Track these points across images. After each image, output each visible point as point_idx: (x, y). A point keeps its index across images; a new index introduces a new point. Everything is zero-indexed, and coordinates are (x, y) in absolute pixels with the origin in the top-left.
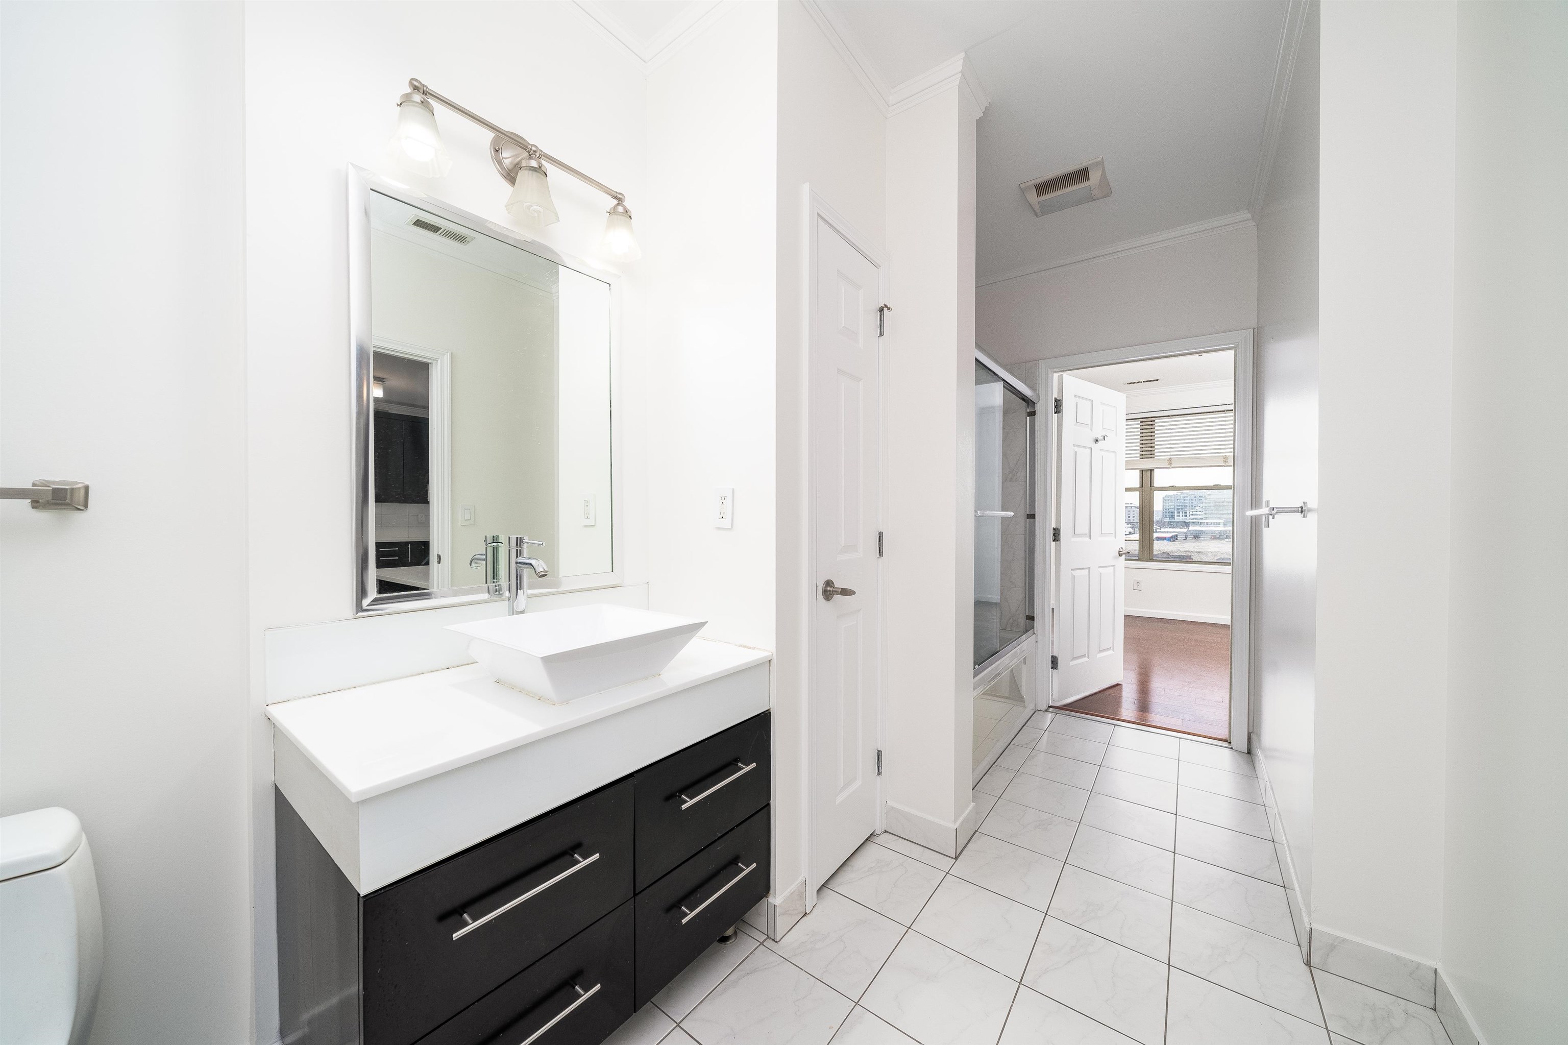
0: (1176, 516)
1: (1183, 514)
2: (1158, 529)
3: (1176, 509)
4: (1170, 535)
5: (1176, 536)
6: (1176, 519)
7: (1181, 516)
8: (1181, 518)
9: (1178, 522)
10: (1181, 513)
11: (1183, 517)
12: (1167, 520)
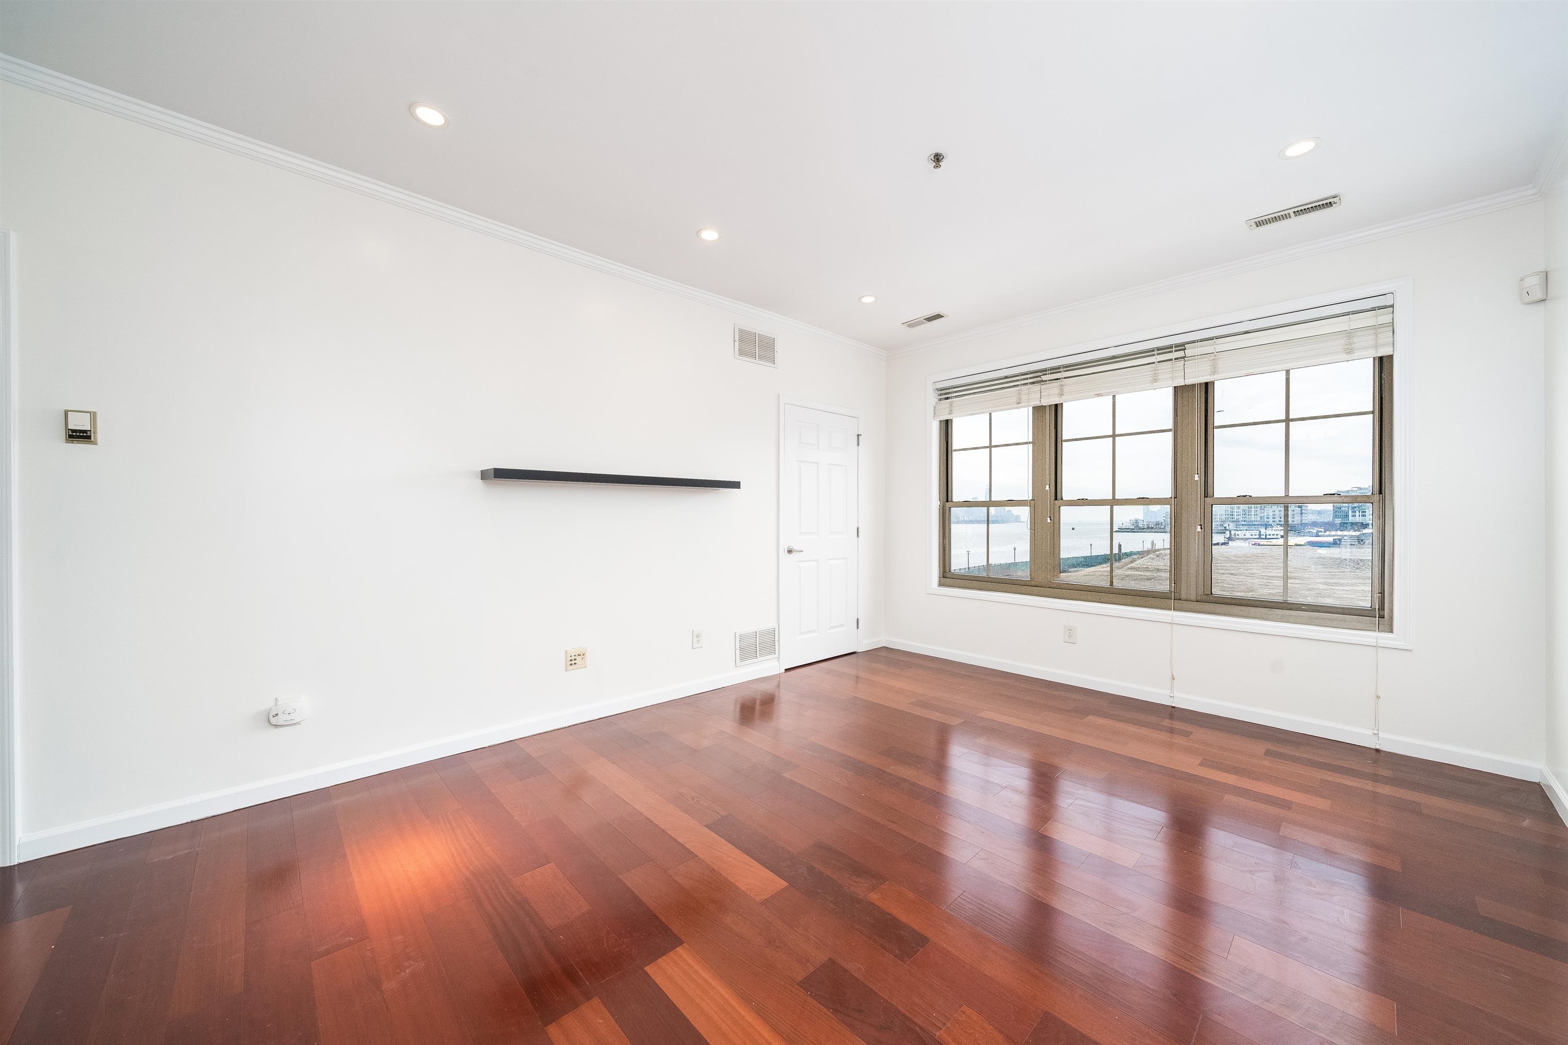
0: (1350, 516)
1: (1361, 514)
2: (1321, 532)
3: (1350, 508)
4: (1331, 539)
5: (1340, 540)
6: (1351, 519)
7: (1357, 515)
8: (1358, 519)
9: (1352, 524)
10: (1357, 512)
11: (1361, 518)
12: (1338, 521)
